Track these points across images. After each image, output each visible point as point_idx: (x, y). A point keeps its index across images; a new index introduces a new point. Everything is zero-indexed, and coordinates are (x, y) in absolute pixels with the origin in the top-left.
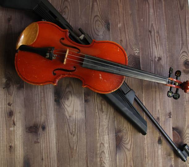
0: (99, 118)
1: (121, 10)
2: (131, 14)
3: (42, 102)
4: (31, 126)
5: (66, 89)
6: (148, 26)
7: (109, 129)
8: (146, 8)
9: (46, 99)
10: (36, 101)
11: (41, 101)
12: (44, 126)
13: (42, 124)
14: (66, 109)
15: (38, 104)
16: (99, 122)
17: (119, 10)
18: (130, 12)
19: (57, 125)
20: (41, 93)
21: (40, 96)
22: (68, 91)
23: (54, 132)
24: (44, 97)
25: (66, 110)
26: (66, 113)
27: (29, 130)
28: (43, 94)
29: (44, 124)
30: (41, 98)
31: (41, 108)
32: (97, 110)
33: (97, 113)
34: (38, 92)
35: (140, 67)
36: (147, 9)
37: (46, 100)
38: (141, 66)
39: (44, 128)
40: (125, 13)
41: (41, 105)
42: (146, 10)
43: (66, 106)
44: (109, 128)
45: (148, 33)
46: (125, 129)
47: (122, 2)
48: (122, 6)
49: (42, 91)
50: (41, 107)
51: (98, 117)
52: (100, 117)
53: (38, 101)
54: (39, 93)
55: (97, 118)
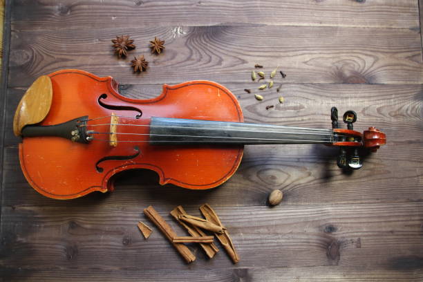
0: (314, 114)
1: (90, 60)
2: (100, 40)
3: (279, 231)
4: (327, 254)
5: (252, 181)
6: (126, 8)
7: (335, 95)
8: (89, 9)
9: (272, 223)
10: (276, 244)
11: (277, 234)
12: (326, 228)
13: (323, 233)
14: (294, 182)
15: (284, 241)
16: (322, 114)
17: (90, 65)
18: (96, 42)
19: (327, 201)
20: (259, 233)
21: (265, 236)
22: (257, 176)
23: (339, 208)
24: (267, 227)
25: (296, 183)
26: (302, 182)
27: (333, 259)
28: (261, 230)
29: (324, 228)
30: (269, 234)
31: (291, 233)
32: (297, 119)
33: (305, 118)
34: (257, 239)
35: (211, 27)
36: (91, 6)
37: (274, 223)
38: (210, 25)
39: (331, 229)
40: (97, 53)
41: (285, 235)
42: (93, 9)
43: (288, 182)
44: (333, 95)
45: (142, 7)
46: (337, 64)
47: (74, 58)
48: (81, 57)
49: (256, 231)
50: (289, 233)
51: (311, 117)
52: (311, 112)
53: (276, 239)
54: (259, 237)
55: (313, 119)
